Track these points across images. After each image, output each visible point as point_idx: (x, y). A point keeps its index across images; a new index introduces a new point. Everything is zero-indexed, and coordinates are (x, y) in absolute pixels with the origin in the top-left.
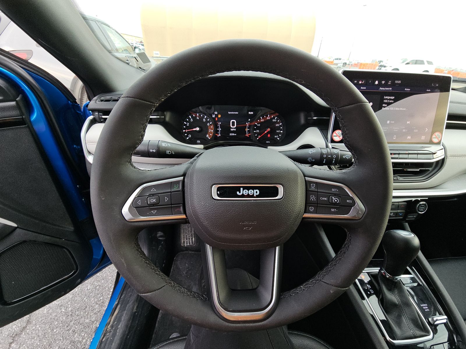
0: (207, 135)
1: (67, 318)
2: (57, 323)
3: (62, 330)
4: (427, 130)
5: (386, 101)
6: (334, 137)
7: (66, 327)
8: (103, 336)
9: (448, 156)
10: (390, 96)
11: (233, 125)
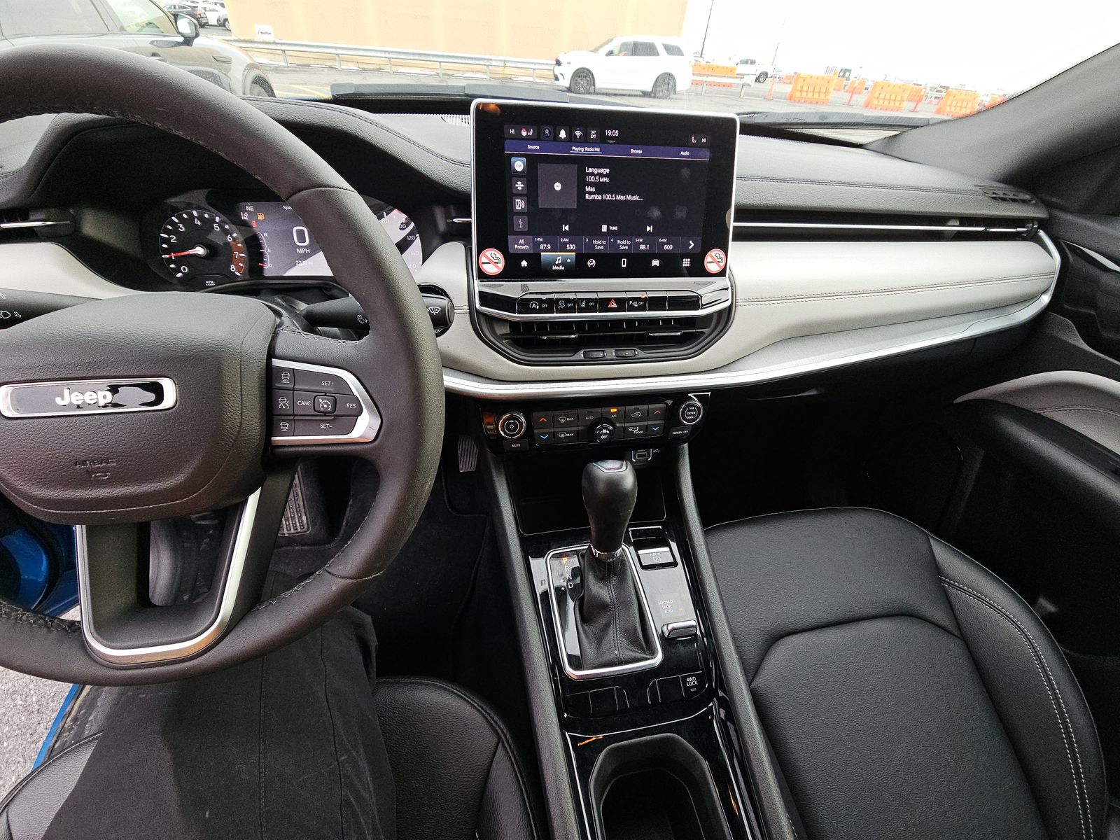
0: (233, 267)
1: (29, 717)
2: (7, 729)
3: (20, 741)
4: (693, 245)
5: (591, 179)
6: (484, 265)
7: (28, 735)
8: (55, 739)
9: (740, 301)
10: (599, 168)
11: (301, 238)
